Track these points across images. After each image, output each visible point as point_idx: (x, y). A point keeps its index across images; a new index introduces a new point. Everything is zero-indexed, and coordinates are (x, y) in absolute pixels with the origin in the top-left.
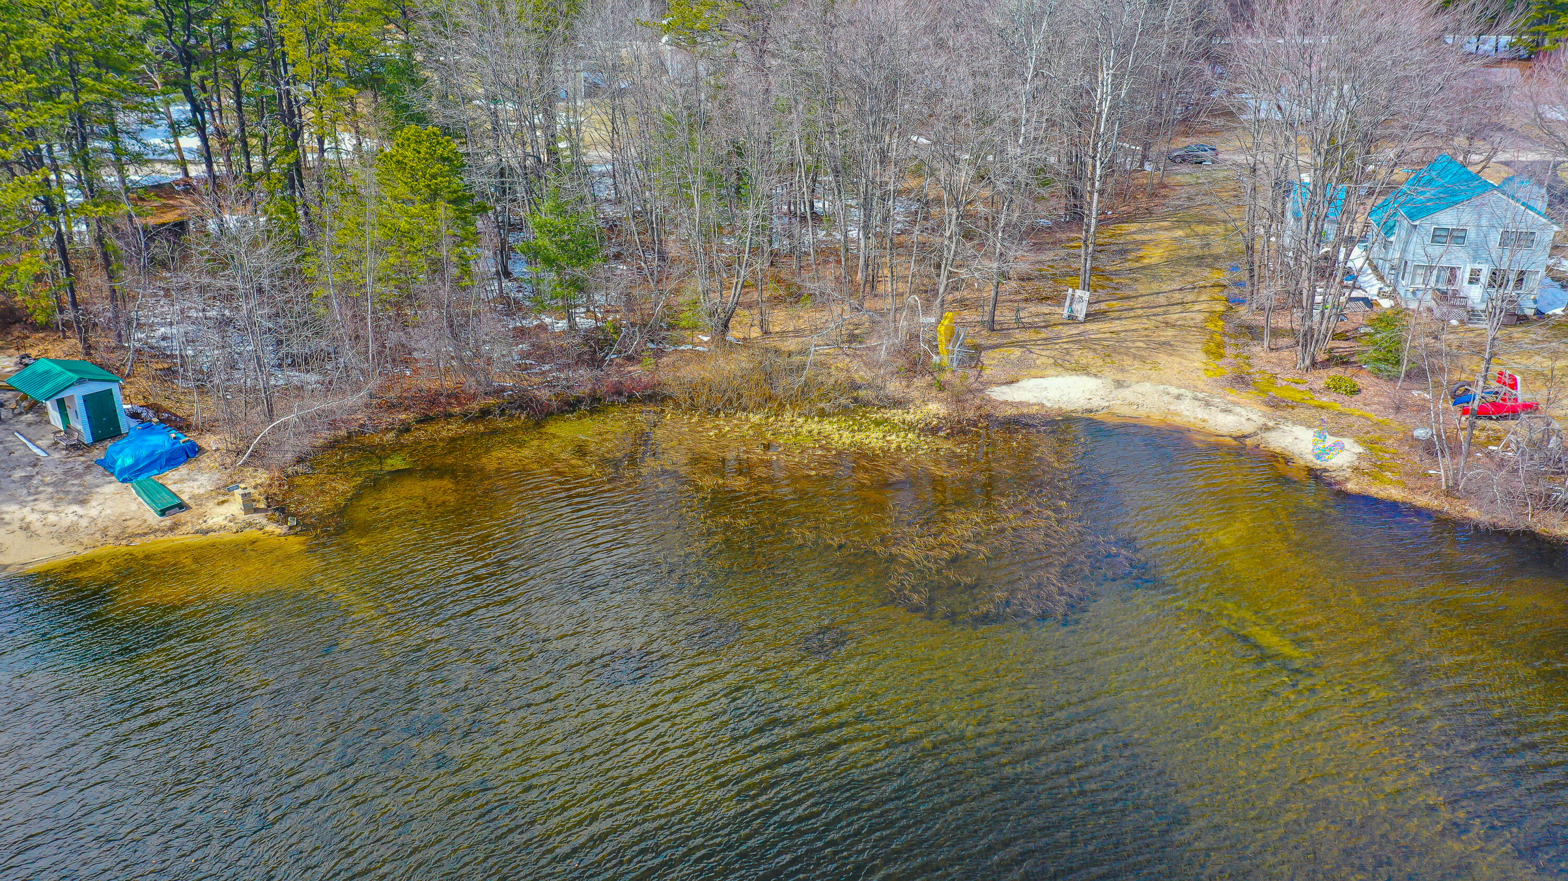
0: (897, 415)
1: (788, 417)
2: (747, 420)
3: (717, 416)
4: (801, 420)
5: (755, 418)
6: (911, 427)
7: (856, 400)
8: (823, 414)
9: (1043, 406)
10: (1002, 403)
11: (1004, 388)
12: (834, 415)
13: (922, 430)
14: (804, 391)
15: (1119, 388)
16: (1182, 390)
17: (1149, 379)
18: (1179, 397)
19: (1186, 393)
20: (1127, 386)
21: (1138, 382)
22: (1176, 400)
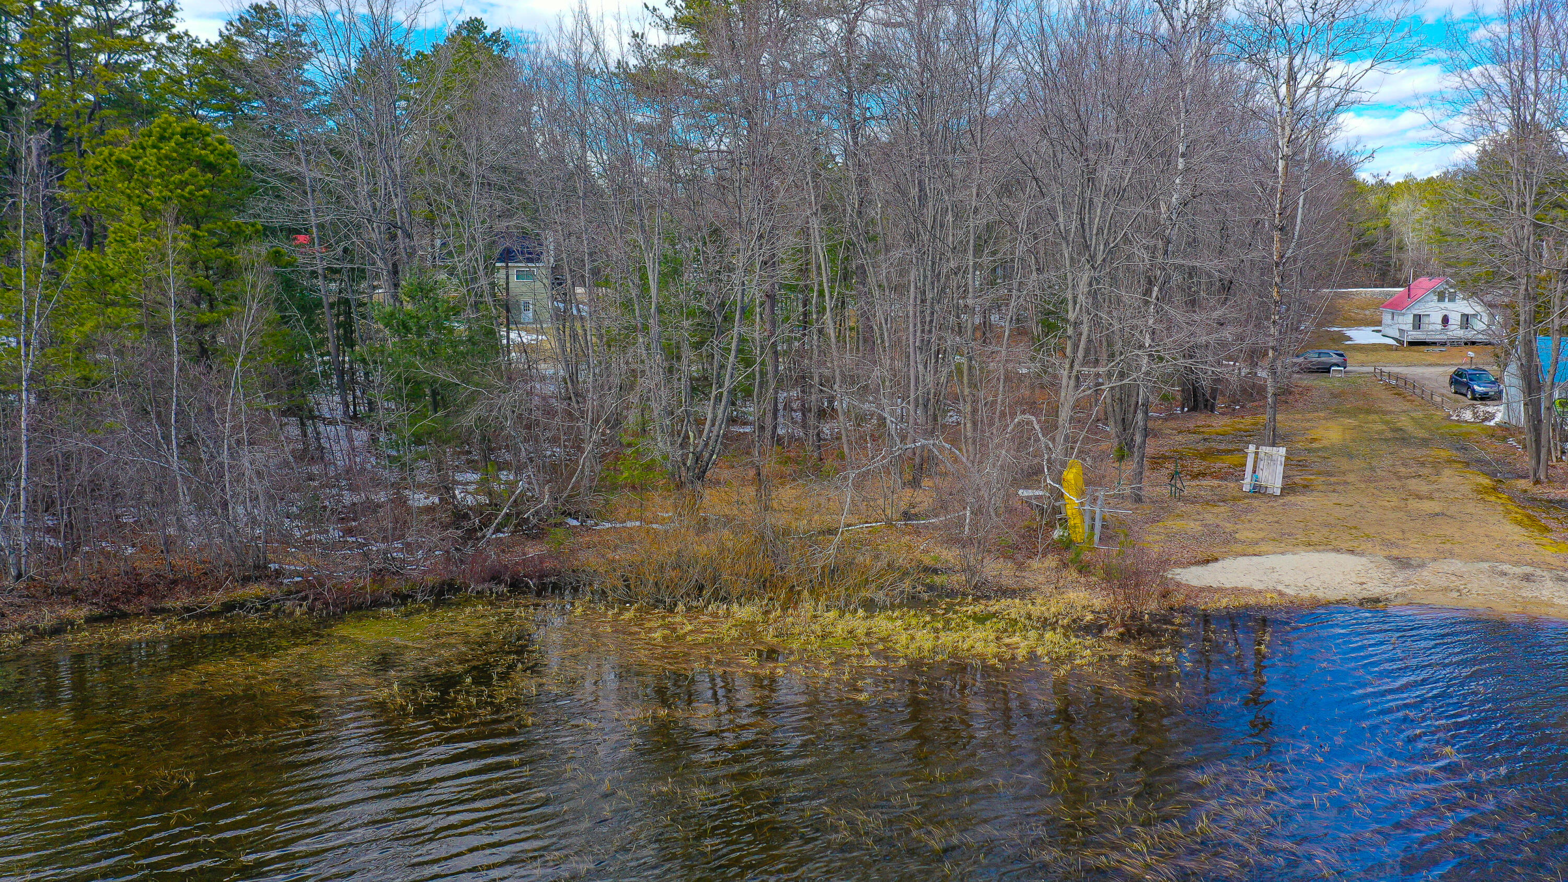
0: (1014, 607)
1: (807, 607)
2: (728, 615)
3: (671, 611)
4: (833, 614)
5: (744, 612)
6: (1046, 624)
7: (931, 588)
8: (870, 606)
9: (1281, 594)
10: (1202, 590)
11: (1196, 570)
12: (893, 607)
13: (1066, 628)
14: (833, 573)
15: (1404, 568)
16: (1528, 570)
17: (1452, 554)
18: (1527, 578)
19: (1539, 572)
20: (1419, 566)
21: (1435, 560)
22: (1524, 583)
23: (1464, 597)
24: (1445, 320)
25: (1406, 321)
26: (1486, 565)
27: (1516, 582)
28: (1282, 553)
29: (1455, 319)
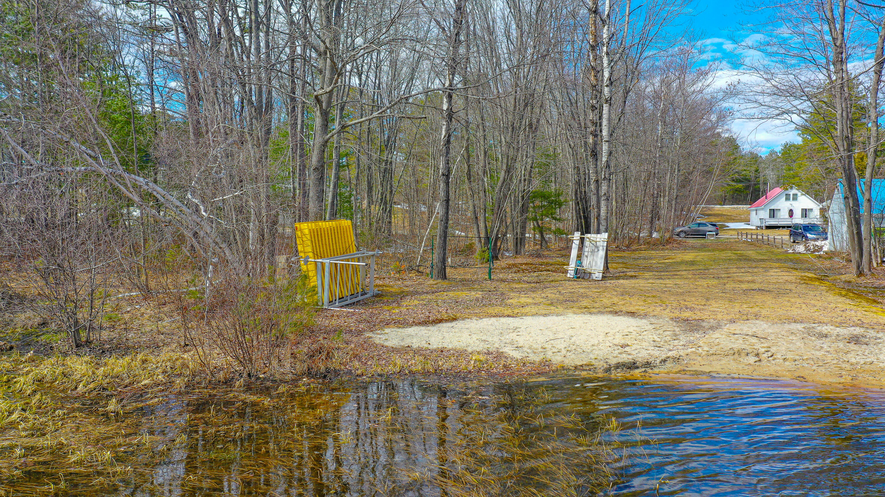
15: (691, 331)
16: (858, 331)
17: (757, 316)
18: (856, 340)
19: (872, 333)
20: (712, 328)
21: (732, 321)
22: (852, 346)
23: (764, 363)
24: (791, 213)
25: (764, 214)
26: (800, 327)
27: (841, 345)
28: (545, 315)
29: (798, 213)
